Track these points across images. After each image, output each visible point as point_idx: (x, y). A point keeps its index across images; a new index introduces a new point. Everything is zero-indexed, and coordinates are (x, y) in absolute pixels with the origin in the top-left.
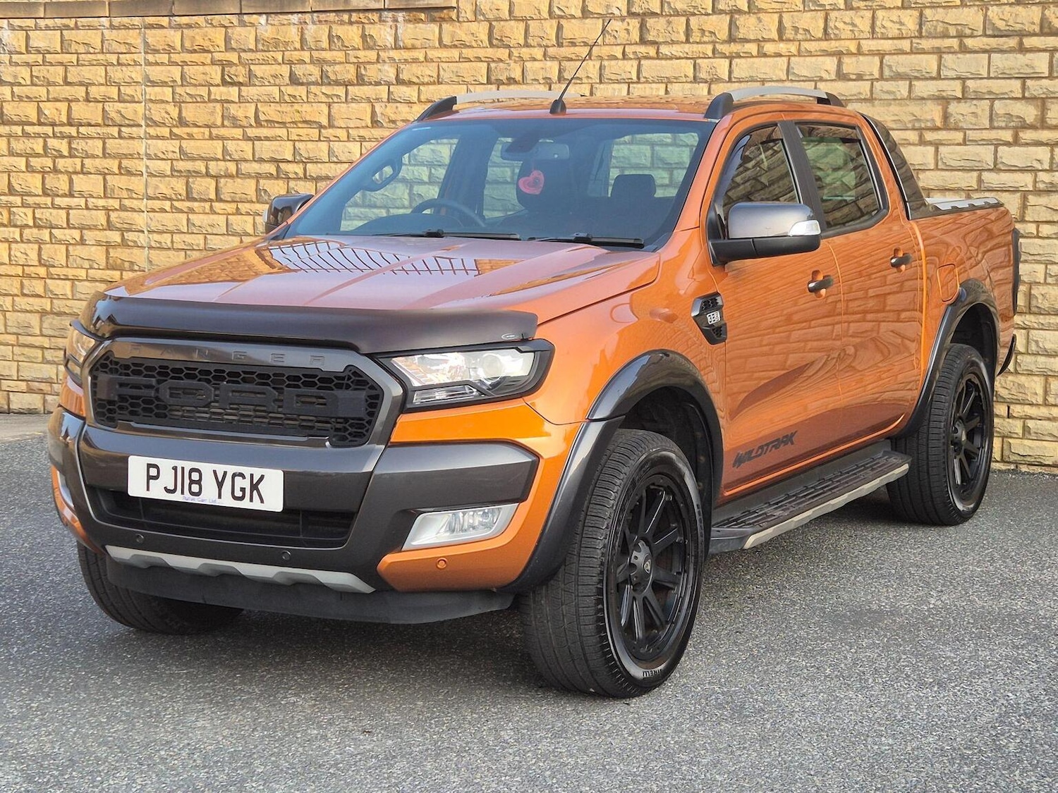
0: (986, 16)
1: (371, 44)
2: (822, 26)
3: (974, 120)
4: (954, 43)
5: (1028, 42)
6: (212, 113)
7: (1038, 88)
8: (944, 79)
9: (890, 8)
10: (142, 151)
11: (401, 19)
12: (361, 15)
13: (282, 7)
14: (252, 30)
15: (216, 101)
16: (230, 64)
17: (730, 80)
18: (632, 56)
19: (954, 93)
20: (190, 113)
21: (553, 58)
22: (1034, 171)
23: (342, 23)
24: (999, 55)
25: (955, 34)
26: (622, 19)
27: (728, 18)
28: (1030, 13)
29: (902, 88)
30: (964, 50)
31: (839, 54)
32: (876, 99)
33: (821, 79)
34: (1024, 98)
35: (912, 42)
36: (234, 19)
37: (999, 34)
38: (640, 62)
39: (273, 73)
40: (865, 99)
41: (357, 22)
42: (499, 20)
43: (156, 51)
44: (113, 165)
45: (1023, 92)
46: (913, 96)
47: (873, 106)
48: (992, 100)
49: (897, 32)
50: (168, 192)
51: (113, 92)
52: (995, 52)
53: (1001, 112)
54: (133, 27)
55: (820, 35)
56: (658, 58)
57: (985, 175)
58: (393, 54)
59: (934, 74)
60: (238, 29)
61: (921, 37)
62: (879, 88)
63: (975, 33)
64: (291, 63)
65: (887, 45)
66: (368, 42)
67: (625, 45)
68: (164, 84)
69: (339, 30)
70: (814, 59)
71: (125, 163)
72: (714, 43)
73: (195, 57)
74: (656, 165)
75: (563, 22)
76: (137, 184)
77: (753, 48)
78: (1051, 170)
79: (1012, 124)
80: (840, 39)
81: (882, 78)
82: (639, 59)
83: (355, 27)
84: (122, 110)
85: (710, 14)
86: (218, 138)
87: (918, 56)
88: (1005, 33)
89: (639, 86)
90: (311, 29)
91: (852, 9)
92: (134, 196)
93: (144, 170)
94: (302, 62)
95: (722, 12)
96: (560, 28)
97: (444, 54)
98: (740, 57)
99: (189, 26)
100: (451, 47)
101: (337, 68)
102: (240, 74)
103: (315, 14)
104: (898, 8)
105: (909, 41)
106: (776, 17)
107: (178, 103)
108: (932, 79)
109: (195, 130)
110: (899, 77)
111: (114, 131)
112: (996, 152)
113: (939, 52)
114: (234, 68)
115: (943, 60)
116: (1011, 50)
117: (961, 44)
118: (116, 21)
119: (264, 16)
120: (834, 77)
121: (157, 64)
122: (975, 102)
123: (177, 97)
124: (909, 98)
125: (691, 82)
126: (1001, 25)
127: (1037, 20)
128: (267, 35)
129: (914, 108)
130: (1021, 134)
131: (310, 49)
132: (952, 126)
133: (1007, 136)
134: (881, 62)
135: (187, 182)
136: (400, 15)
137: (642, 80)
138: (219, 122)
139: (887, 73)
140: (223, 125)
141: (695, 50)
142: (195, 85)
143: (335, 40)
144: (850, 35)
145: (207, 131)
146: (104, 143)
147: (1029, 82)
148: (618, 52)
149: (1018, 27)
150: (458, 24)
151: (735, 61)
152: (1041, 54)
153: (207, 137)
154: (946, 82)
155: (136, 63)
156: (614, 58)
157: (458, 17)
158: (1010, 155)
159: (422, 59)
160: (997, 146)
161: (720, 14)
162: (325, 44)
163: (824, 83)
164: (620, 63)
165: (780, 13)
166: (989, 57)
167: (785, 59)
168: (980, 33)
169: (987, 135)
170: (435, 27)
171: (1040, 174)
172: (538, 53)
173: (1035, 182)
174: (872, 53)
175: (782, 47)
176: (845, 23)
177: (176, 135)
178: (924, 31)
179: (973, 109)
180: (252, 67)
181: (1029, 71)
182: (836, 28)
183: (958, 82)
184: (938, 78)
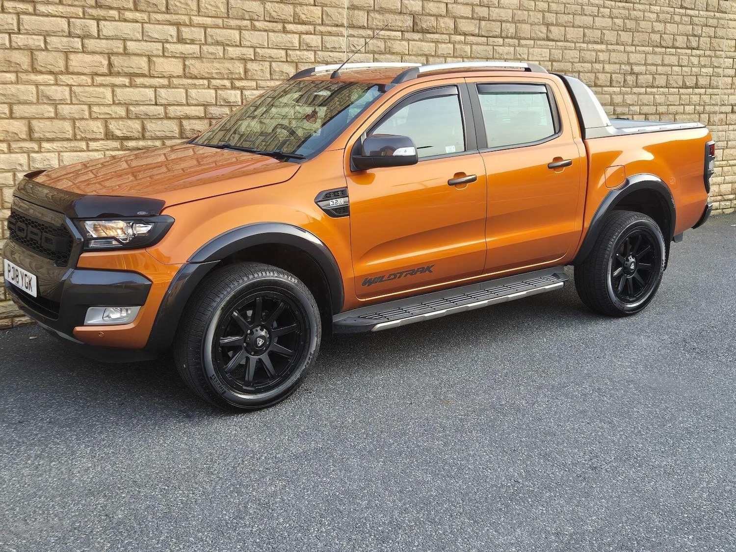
0: (265, 8)
3: (262, 74)
4: (248, 23)
7: (294, 56)
8: (243, 47)
17: (99, 37)
19: (249, 56)
24: (273, 34)
25: (248, 18)
28: (288, 10)
29: (219, 51)
30: (254, 29)
31: (178, 25)
32: (203, 58)
33: (167, 42)
34: (287, 61)
35: (223, 21)
37: (273, 20)
38: (19, 16)
40: (197, 58)
45: (287, 58)
46: (226, 56)
47: (202, 62)
48: (271, 62)
49: (214, 12)
52: (271, 32)
53: (277, 70)
55: (164, 9)
56: (35, 14)
59: (238, 43)
61: (228, 17)
62: (206, 50)
63: (260, 19)
65: (209, 21)
70: (160, 27)
72: (84, 6)
74: (40, 101)
77: (114, 13)
79: (282, 77)
80: (178, 14)
81: (206, 43)
82: (18, 14)
87: (227, 30)
88: (276, 20)
89: (21, 36)
98: (105, 20)
108: (237, 46)
110: (218, 43)
113: (240, 29)
115: (242, 34)
116: (280, 31)
117: (252, 25)
120: (175, 40)
122: (261, 63)
124: (224, 58)
125: (66, 36)
126: (274, 14)
127: (292, 14)
129: (228, 64)
132: (249, 77)
133: (280, 84)
134: (205, 33)
137: (23, 31)
139: (209, 40)
141: (68, 10)
144: (183, 11)
147: (290, 52)
149: (283, 17)
151: (102, 23)
152: (295, 35)
154: (245, 49)
163: (168, 44)
167: (140, 25)
168: (262, 19)
169: (269, 83)
174: (199, 26)
175: (138, 16)
178: (230, 14)
179: (261, 67)
181: (290, 45)
182: (176, 6)
183: (252, 50)
184: (240, 46)
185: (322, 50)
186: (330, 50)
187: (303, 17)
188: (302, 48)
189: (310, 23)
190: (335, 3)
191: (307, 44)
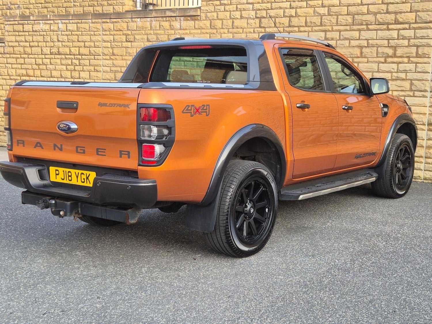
0: (376, 17)
1: (173, 28)
2: (320, 21)
3: (371, 54)
4: (365, 27)
5: (391, 27)
6: (123, 51)
7: (393, 43)
9: (343, 15)
10: (101, 64)
11: (182, 19)
12: (170, 18)
13: (145, 16)
14: (135, 23)
15: (124, 47)
16: (129, 35)
18: (256, 32)
19: (364, 45)
20: (116, 51)
21: (231, 33)
22: (392, 72)
23: (164, 21)
24: (380, 31)
25: (365, 24)
26: (254, 19)
27: (288, 19)
28: (391, 17)
29: (347, 43)
30: (368, 29)
31: (325, 31)
34: (388, 46)
35: (350, 27)
36: (130, 20)
37: (380, 24)
39: (142, 38)
41: (168, 21)
42: (214, 20)
43: (106, 31)
44: (92, 68)
45: (388, 45)
46: (350, 46)
48: (378, 47)
49: (345, 23)
50: (109, 78)
51: (92, 44)
52: (379, 30)
53: (380, 51)
54: (99, 23)
55: (319, 24)
57: (375, 74)
58: (180, 31)
59: (358, 38)
60: (131, 23)
61: (353, 25)
62: (339, 43)
63: (372, 24)
64: (147, 34)
65: (342, 28)
66: (171, 27)
67: (254, 28)
68: (108, 42)
69: (163, 23)
70: (317, 33)
71: (96, 68)
72: (284, 27)
73: (117, 32)
75: (234, 20)
76: (99, 75)
77: (296, 29)
78: (397, 72)
79: (384, 56)
80: (326, 26)
81: (340, 39)
82: (259, 33)
83: (167, 22)
84: (95, 50)
85: (282, 17)
86: (125, 60)
87: (352, 32)
88: (382, 23)
90: (154, 23)
91: (330, 15)
92: (99, 79)
93: (102, 70)
94: (151, 34)
95: (286, 16)
96: (233, 22)
97: (196, 31)
98: (292, 32)
99: (116, 22)
100: (198, 29)
101: (162, 36)
102: (131, 38)
103: (155, 18)
104: (346, 15)
105: (349, 26)
106: (305, 18)
107: (112, 48)
108: (357, 40)
109: (118, 57)
110: (346, 39)
111: (93, 57)
112: (378, 65)
113: (360, 30)
114: (130, 36)
115: (361, 33)
116: (384, 30)
117: (367, 28)
118: (94, 21)
119: (139, 19)
121: (106, 35)
122: (371, 48)
123: (112, 46)
124: (349, 46)
126: (381, 20)
127: (394, 19)
128: (140, 25)
129: (351, 50)
130: (387, 59)
131: (153, 30)
132: (363, 56)
133: (382, 60)
134: (340, 34)
135: (115, 74)
136: (182, 18)
138: (125, 54)
139: (342, 38)
140: (126, 55)
142: (118, 42)
143: (161, 27)
144: (329, 24)
145: (121, 57)
146: (90, 61)
147: (390, 41)
148: (252, 30)
149: (387, 21)
150: (200, 21)
152: (395, 31)
153: (121, 59)
154: (362, 41)
155: (100, 35)
156: (251, 32)
157: (200, 19)
158: (383, 67)
159: (189, 33)
160: (379, 63)
161: (286, 17)
162: (158, 28)
164: (253, 34)
165: (306, 17)
166: (377, 32)
167: (307, 33)
169: (375, 59)
170: (193, 22)
171: (393, 73)
172: (226, 31)
173: (392, 76)
174: (337, 31)
175: (306, 29)
176: (328, 20)
177: (111, 59)
179: (371, 50)
180: (135, 36)
181: (390, 37)
182: (325, 22)
183: (366, 41)
184: (359, 39)
185: (414, 39)
186: (420, 38)
187: (401, 20)
188: (400, 38)
189: (406, 23)
190: (426, 9)
191: (402, 36)
